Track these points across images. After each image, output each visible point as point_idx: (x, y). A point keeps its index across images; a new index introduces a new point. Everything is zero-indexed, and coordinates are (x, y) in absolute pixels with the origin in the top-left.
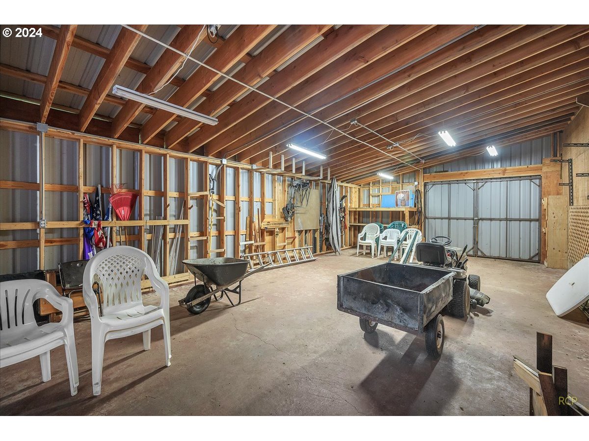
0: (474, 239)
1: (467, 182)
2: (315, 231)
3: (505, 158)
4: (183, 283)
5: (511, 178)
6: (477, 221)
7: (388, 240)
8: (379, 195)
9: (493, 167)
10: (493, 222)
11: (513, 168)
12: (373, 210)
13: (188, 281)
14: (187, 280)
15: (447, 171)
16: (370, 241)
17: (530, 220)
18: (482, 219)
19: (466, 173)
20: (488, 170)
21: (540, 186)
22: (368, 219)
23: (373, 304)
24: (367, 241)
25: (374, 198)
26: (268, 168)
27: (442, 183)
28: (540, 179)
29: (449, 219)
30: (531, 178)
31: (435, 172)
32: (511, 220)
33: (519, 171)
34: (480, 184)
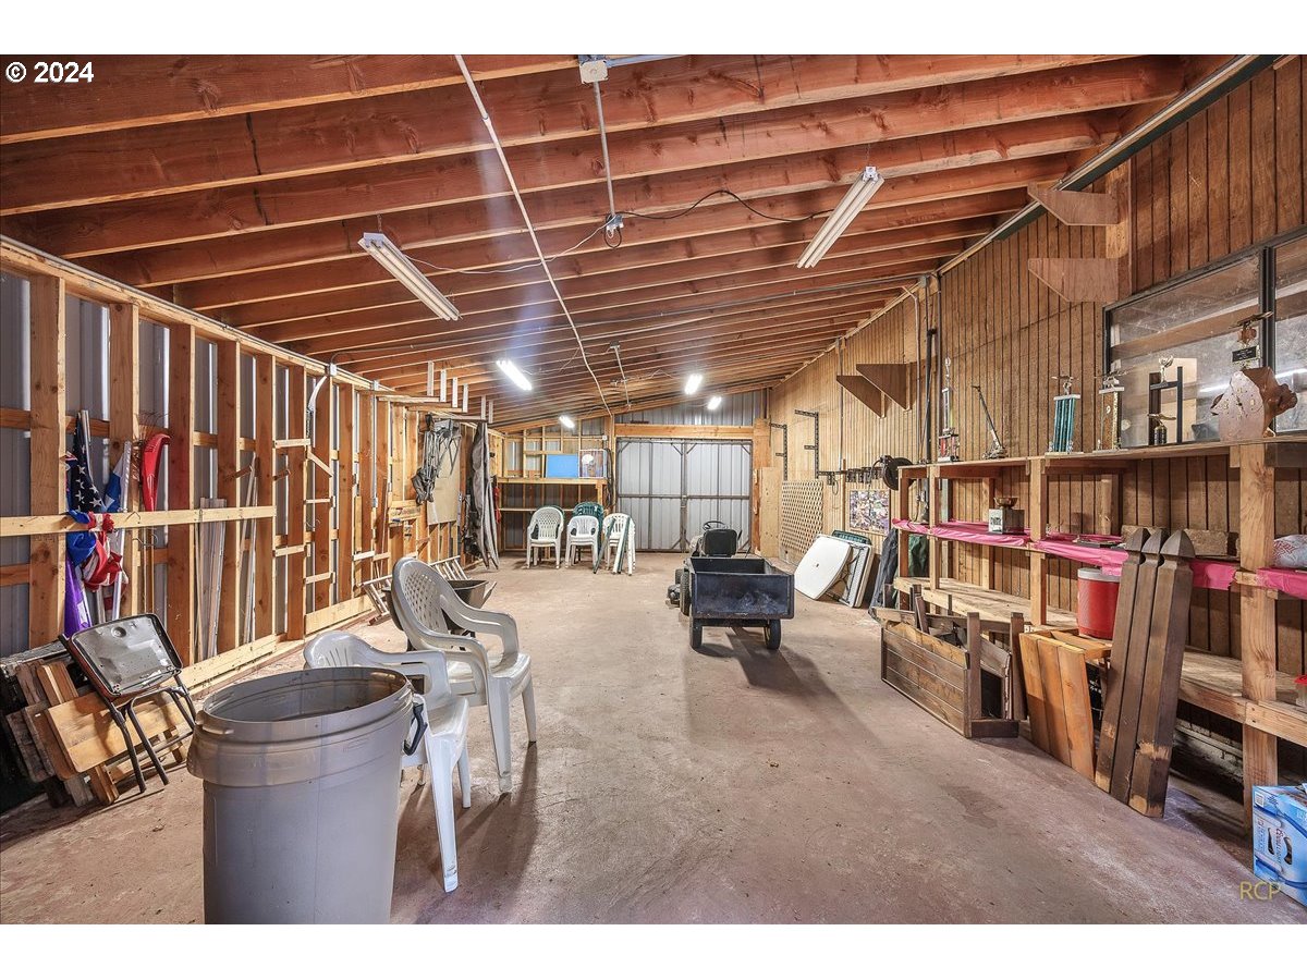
0: (682, 527)
1: (673, 441)
2: (452, 523)
3: (727, 412)
4: (263, 660)
5: (723, 441)
6: (685, 499)
7: (578, 535)
8: (541, 455)
9: (693, 423)
10: (704, 500)
11: (728, 428)
12: (528, 482)
13: (272, 656)
14: (270, 653)
15: (647, 423)
16: (547, 538)
17: (741, 498)
18: (691, 497)
19: (673, 428)
20: (696, 426)
21: (751, 453)
22: (518, 500)
23: (738, 598)
24: (540, 539)
25: (530, 459)
26: (424, 394)
27: (640, 440)
28: (751, 445)
29: (650, 497)
30: (742, 442)
31: (632, 422)
32: (722, 498)
33: (731, 432)
34: (689, 447)
